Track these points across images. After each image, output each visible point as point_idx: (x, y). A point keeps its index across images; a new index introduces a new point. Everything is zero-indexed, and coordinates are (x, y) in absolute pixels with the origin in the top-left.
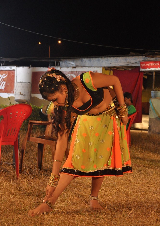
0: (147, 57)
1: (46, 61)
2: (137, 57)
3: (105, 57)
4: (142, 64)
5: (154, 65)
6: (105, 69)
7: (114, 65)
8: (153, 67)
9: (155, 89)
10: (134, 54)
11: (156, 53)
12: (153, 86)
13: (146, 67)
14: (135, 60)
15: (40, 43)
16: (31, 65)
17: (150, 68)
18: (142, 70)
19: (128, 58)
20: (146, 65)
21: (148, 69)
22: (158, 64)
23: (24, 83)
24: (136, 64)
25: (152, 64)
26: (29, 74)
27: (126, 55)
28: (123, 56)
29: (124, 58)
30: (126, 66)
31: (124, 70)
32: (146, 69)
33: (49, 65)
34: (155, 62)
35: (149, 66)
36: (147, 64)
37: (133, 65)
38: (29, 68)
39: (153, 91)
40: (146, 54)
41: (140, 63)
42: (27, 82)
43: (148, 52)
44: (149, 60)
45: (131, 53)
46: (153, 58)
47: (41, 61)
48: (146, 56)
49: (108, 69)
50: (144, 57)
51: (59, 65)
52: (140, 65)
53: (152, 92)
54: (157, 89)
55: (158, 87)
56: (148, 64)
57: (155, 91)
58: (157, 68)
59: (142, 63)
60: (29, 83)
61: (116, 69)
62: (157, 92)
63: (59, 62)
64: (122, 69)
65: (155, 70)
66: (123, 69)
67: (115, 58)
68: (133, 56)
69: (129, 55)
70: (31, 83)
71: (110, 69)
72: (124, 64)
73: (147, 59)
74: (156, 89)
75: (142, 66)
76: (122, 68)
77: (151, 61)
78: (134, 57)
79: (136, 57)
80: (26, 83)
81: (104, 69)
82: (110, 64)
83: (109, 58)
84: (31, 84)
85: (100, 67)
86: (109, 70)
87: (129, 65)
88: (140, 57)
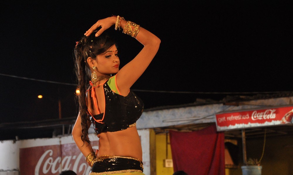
0: (227, 105)
1: (47, 126)
2: (210, 107)
3: (152, 111)
4: (219, 119)
5: (240, 118)
6: (155, 132)
7: (170, 124)
8: (239, 122)
9: (247, 161)
10: (203, 101)
11: (241, 97)
12: (245, 158)
13: (227, 123)
14: (207, 111)
15: (40, 97)
16: (17, 138)
17: (234, 124)
18: (220, 128)
19: (193, 109)
20: (226, 119)
21: (231, 127)
22: (247, 117)
23: (6, 171)
24: (209, 118)
25: (237, 118)
26: (14, 153)
27: (190, 104)
28: (184, 107)
29: (187, 109)
30: (191, 123)
31: (191, 131)
32: (228, 126)
33: (54, 133)
34: (243, 113)
35: (232, 121)
36: (228, 118)
37: (205, 121)
38: (14, 142)
39: (245, 165)
40: (224, 100)
41: (215, 117)
42: (11, 168)
43: (228, 96)
44: (231, 110)
45: (198, 100)
46: (238, 105)
47: (36, 127)
48: (224, 104)
49: (163, 131)
50: (222, 105)
51: (71, 132)
52: (215, 120)
53: (243, 167)
54: (251, 161)
55: (253, 159)
56: (231, 118)
57: (249, 165)
58: (247, 123)
59: (218, 116)
60: (15, 170)
61: (176, 130)
62: (252, 167)
63: (70, 126)
64: (188, 131)
65: (244, 127)
66: (190, 129)
67: (171, 111)
68: (202, 104)
69: (195, 103)
70: (18, 170)
71: (166, 132)
72: (187, 120)
73: (227, 109)
74: (249, 162)
75: (220, 121)
76: (187, 128)
77: (234, 113)
78: (204, 108)
79: (208, 106)
80: (8, 172)
81: (153, 131)
82: (163, 121)
83: (160, 113)
84: (19, 172)
85: (146, 129)
86: (165, 134)
87: (197, 122)
88: (215, 105)
